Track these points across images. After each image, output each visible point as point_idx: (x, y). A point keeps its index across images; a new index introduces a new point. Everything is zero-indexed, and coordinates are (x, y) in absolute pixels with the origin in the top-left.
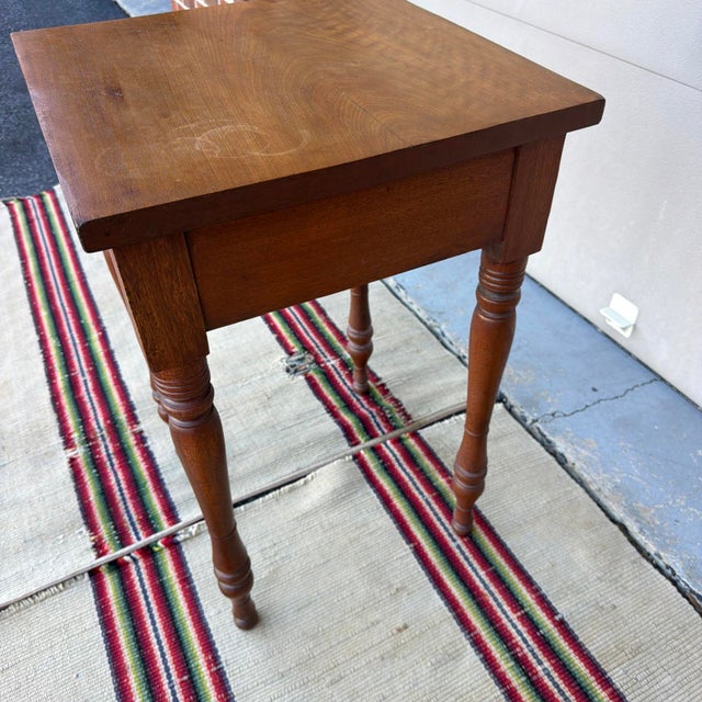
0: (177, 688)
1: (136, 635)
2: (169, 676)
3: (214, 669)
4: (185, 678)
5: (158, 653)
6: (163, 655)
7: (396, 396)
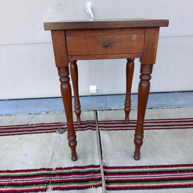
0: (151, 175)
1: (132, 182)
2: (147, 177)
3: (148, 167)
4: (148, 173)
5: (140, 178)
6: (140, 177)
7: (86, 121)
